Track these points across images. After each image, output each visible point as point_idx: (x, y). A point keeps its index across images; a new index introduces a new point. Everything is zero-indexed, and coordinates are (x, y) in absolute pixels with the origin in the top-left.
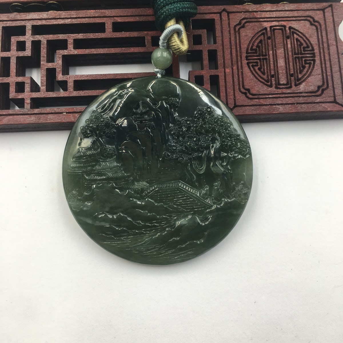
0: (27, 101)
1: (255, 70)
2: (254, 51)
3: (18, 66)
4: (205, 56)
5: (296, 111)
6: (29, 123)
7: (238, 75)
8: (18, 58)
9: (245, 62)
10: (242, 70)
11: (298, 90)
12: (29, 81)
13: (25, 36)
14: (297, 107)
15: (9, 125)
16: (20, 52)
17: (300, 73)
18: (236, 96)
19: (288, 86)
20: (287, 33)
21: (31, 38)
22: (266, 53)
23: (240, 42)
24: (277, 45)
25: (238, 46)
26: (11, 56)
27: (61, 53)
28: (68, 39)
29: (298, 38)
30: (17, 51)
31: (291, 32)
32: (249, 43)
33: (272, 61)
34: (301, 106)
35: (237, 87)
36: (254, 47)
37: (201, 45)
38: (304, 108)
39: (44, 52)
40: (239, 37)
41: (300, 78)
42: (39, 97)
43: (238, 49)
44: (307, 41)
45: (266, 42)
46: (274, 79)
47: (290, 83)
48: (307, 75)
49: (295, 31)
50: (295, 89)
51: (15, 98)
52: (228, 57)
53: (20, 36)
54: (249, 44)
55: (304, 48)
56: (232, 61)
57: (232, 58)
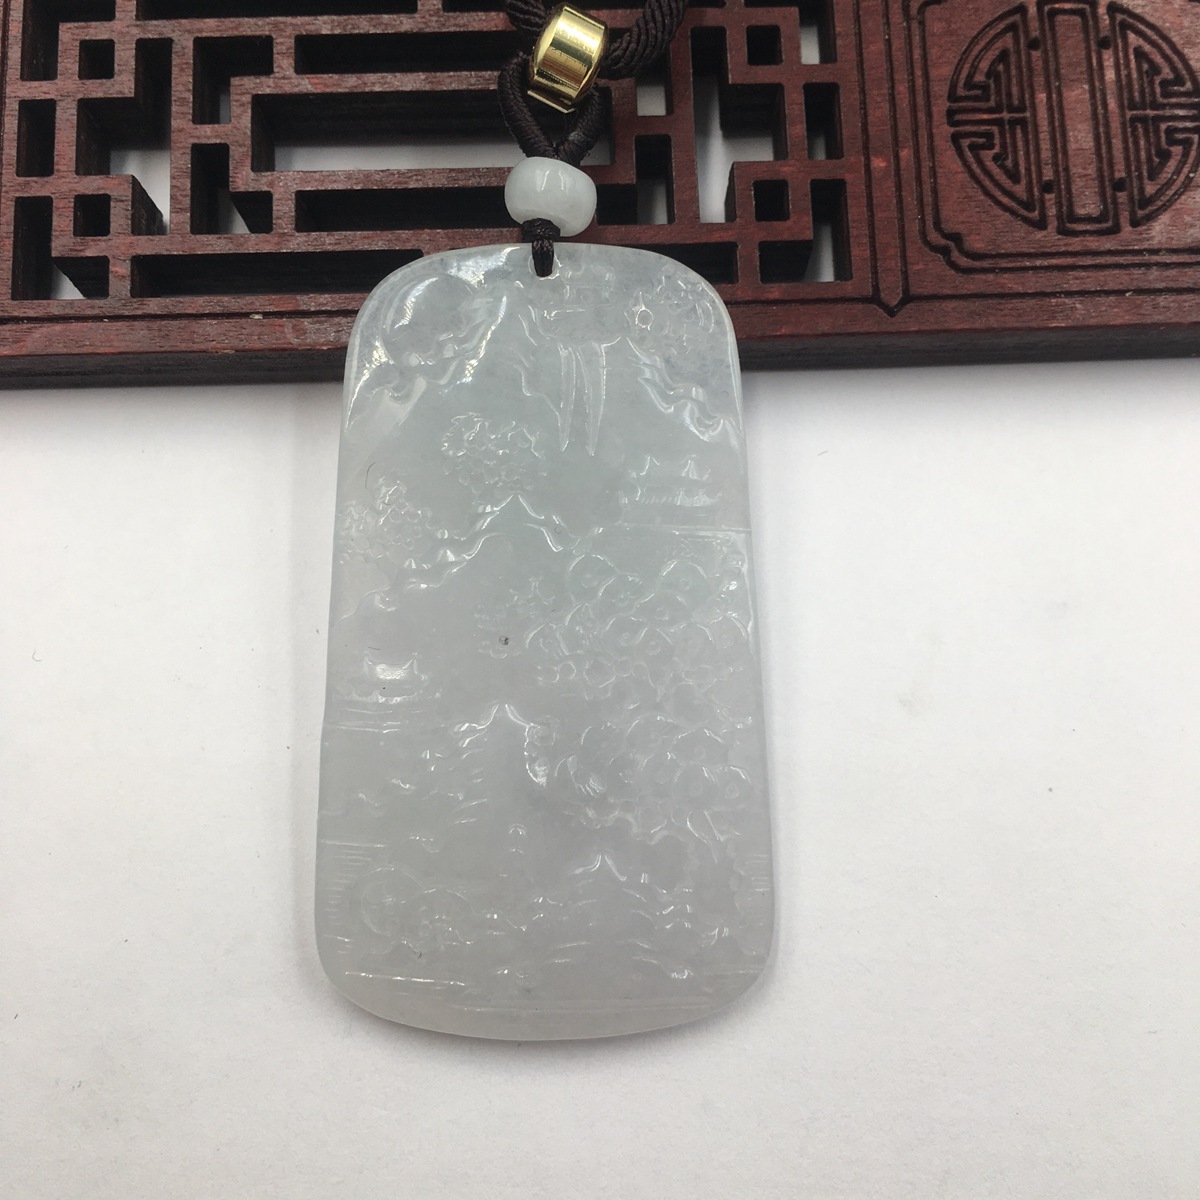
0: (118, 269)
1: (980, 163)
2: (978, 92)
3: (82, 137)
4: (794, 106)
5: (1136, 320)
6: (127, 353)
7: (919, 179)
8: (86, 106)
9: (942, 131)
10: (934, 163)
11: (1141, 241)
12: (126, 192)
13: (112, 23)
14: (1139, 306)
15: (52, 358)
16: (91, 81)
17: (1152, 177)
18: (909, 260)
19: (1105, 225)
20: (1101, 25)
21: (135, 31)
22: (1022, 99)
23: (925, 57)
24: (1063, 71)
25: (918, 73)
26: (59, 98)
27: (247, 86)
28: (274, 37)
29: (1140, 47)
30: (80, 77)
31: (1118, 22)
32: (960, 60)
33: (1045, 128)
34: (1154, 300)
35: (913, 228)
36: (979, 78)
37: (779, 67)
38: (1166, 310)
39: (182, 83)
40: (923, 39)
41: (1151, 196)
42: (165, 253)
43: (919, 82)
44: (1175, 59)
45: (1024, 58)
46: (1050, 200)
47: (1111, 214)
48: (1178, 183)
49: (1131, 21)
50: (1134, 237)
51: (74, 254)
52: (879, 112)
53: (94, 24)
54: (958, 64)
55: (1164, 83)
56: (895, 128)
57: (894, 118)
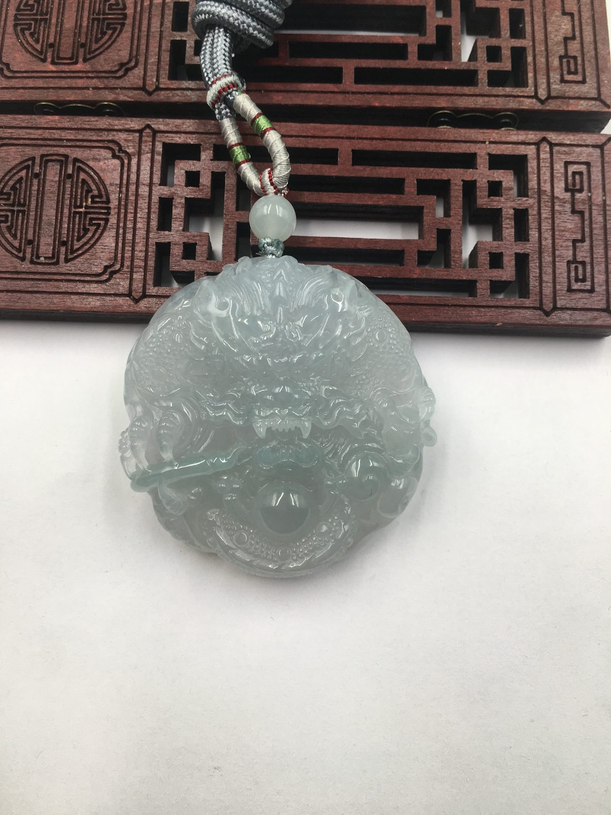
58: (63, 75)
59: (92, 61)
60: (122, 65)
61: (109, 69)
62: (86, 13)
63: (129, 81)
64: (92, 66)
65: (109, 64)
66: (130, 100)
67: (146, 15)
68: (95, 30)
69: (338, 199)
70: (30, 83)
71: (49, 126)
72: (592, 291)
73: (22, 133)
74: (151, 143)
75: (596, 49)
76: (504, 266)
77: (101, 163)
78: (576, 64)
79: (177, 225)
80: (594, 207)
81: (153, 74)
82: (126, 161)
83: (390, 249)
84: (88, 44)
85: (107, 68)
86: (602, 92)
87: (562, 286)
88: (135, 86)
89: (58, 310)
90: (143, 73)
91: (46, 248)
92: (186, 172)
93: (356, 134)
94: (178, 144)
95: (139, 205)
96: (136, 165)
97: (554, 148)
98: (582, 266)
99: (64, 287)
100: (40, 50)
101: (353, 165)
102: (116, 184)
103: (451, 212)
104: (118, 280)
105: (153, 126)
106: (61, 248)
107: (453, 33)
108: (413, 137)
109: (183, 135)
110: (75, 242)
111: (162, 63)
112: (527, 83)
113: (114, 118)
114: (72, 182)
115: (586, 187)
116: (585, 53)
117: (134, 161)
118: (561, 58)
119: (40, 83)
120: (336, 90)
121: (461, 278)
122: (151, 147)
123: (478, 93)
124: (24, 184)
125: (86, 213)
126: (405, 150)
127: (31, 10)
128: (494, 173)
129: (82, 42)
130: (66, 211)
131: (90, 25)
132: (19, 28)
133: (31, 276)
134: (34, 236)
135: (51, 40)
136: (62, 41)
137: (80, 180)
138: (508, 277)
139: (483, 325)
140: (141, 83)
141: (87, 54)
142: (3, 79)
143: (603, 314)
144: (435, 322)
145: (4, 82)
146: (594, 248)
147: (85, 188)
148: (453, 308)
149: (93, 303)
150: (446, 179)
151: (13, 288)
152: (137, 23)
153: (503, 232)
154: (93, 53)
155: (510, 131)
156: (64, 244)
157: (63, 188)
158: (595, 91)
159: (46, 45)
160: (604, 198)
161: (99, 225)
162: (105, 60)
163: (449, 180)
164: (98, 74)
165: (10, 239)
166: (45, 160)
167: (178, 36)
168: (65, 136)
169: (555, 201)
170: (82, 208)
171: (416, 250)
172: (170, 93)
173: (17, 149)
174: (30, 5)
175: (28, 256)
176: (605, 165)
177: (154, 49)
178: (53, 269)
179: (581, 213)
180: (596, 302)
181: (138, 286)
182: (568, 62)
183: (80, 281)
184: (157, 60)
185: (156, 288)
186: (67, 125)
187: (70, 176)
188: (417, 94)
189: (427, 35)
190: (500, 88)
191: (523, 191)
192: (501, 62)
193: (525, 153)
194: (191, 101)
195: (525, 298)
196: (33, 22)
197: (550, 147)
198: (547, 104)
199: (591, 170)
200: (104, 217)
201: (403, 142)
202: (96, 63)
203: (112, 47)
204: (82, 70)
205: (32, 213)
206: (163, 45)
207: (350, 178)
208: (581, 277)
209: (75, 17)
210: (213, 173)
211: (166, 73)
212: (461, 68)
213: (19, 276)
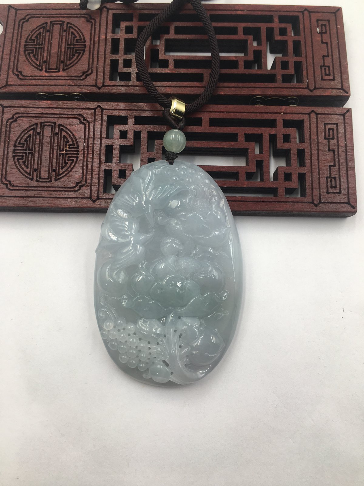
58: (52, 78)
59: (68, 70)
60: (84, 73)
61: (77, 75)
62: (63, 45)
63: (88, 81)
64: (67, 74)
65: (77, 72)
66: (89, 92)
67: (96, 45)
68: (69, 54)
69: (202, 145)
70: (34, 82)
71: (45, 107)
72: (340, 193)
73: (30, 110)
74: (101, 116)
75: (340, 62)
76: (292, 180)
77: (74, 127)
78: (329, 70)
79: (115, 160)
80: (340, 148)
81: (101, 77)
82: (87, 126)
83: (231, 171)
84: (65, 62)
85: (75, 74)
86: (343, 85)
87: (324, 190)
88: (91, 84)
89: (51, 207)
90: (95, 77)
91: (44, 174)
92: (120, 131)
93: (211, 109)
94: (115, 116)
95: (95, 149)
96: (93, 128)
97: (318, 115)
98: (334, 180)
99: (55, 194)
100: (39, 64)
101: (210, 126)
102: (82, 138)
103: (263, 151)
104: (84, 190)
105: (101, 106)
106: (53, 173)
107: (263, 54)
108: (242, 111)
109: (118, 111)
110: (60, 169)
111: (106, 72)
112: (303, 81)
113: (80, 102)
114: (58, 137)
115: (336, 137)
116: (334, 64)
117: (92, 125)
118: (321, 67)
119: (39, 82)
120: (200, 86)
121: (269, 187)
122: (101, 118)
123: (277, 87)
124: (32, 138)
125: (66, 154)
126: (238, 118)
127: (34, 42)
128: (286, 130)
129: (61, 60)
130: (55, 153)
131: (66, 50)
132: (27, 52)
133: (36, 189)
134: (38, 167)
135: (45, 59)
136: (51, 60)
137: (62, 136)
138: (295, 186)
139: (282, 212)
140: (94, 83)
141: (65, 66)
142: (18, 80)
143: (347, 205)
144: (256, 211)
145: (20, 82)
146: (341, 170)
147: (65, 140)
148: (265, 203)
149: (71, 203)
150: (260, 133)
151: (27, 195)
152: (92, 50)
153: (292, 162)
154: (68, 66)
155: (295, 107)
156: (54, 171)
157: (53, 140)
158: (340, 84)
159: (42, 62)
160: (345, 142)
161: (73, 160)
162: (75, 70)
163: (262, 134)
164: (71, 78)
165: (25, 168)
166: (43, 125)
167: (114, 57)
168: (54, 112)
169: (319, 144)
170: (64, 151)
171: (245, 171)
172: (111, 88)
173: (28, 119)
174: (33, 40)
175: (35, 178)
176: (346, 124)
177: (101, 64)
178: (48, 185)
179: (334, 151)
180: (343, 199)
181: (94, 193)
182: (325, 69)
183: (63, 191)
184: (103, 70)
185: (105, 194)
186: (54, 106)
187: (57, 134)
188: (244, 87)
189: (249, 55)
190: (289, 84)
191: (302, 140)
192: (289, 69)
193: (302, 119)
194: (121, 92)
195: (304, 197)
196: (34, 49)
197: (316, 115)
198: (314, 92)
199: (338, 127)
200: (76, 156)
201: (237, 113)
202: (70, 72)
203: (78, 63)
204: (62, 75)
205: (37, 154)
206: (106, 62)
207: (209, 133)
208: (334, 185)
209: (57, 47)
210: (134, 131)
211: (108, 77)
212: (268, 73)
213: (30, 189)
